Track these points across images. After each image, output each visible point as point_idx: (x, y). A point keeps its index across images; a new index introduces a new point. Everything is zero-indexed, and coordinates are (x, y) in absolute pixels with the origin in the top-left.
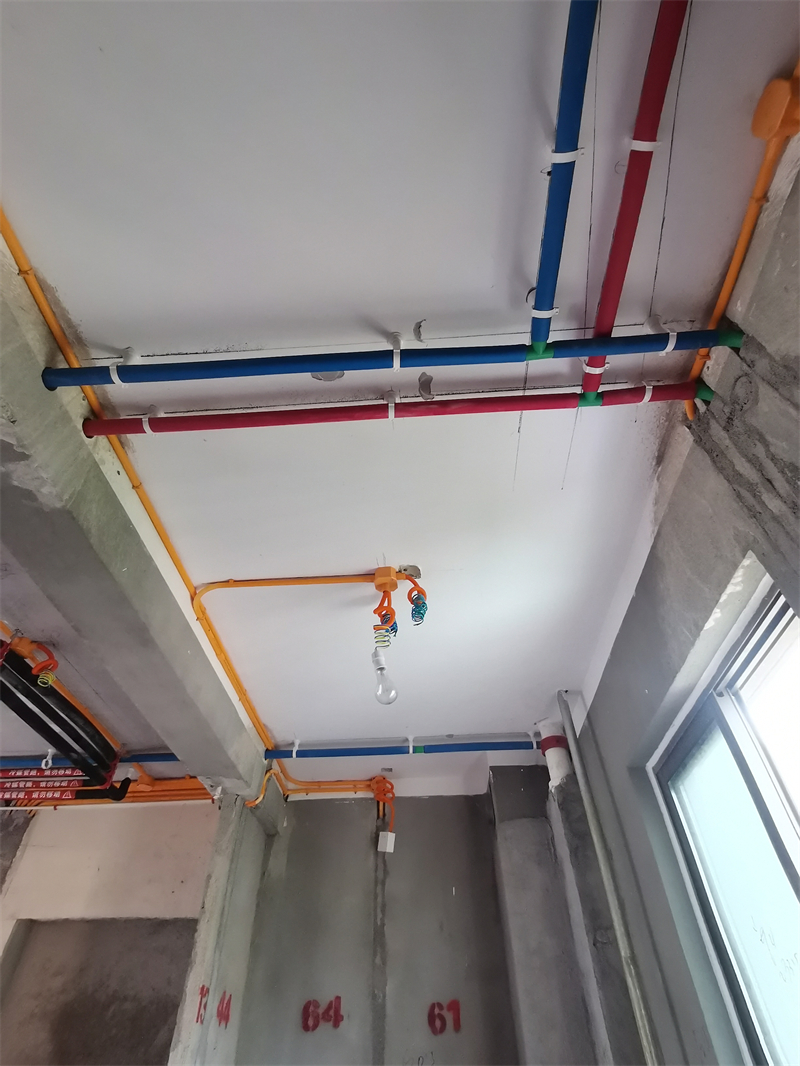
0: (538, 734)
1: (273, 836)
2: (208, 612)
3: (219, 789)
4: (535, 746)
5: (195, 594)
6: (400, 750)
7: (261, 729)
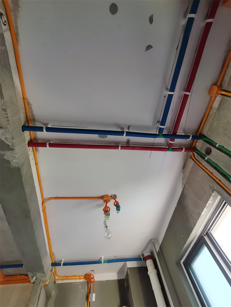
0: (143, 255)
1: (49, 298)
2: (46, 208)
3: (35, 278)
4: (142, 259)
5: (44, 201)
6: (99, 262)
7: (52, 255)
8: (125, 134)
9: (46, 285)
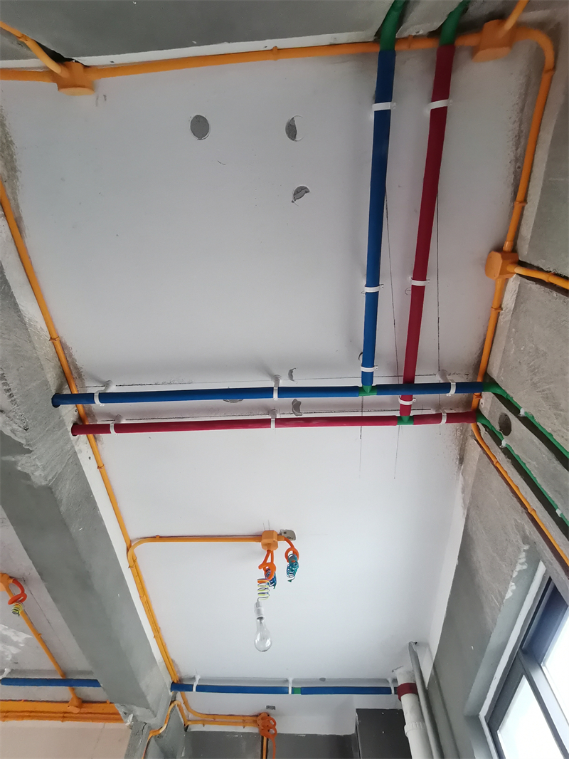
0: (395, 681)
2: (138, 560)
3: (131, 716)
4: (393, 691)
5: (131, 546)
6: (281, 690)
8: (275, 395)
9: (160, 736)
